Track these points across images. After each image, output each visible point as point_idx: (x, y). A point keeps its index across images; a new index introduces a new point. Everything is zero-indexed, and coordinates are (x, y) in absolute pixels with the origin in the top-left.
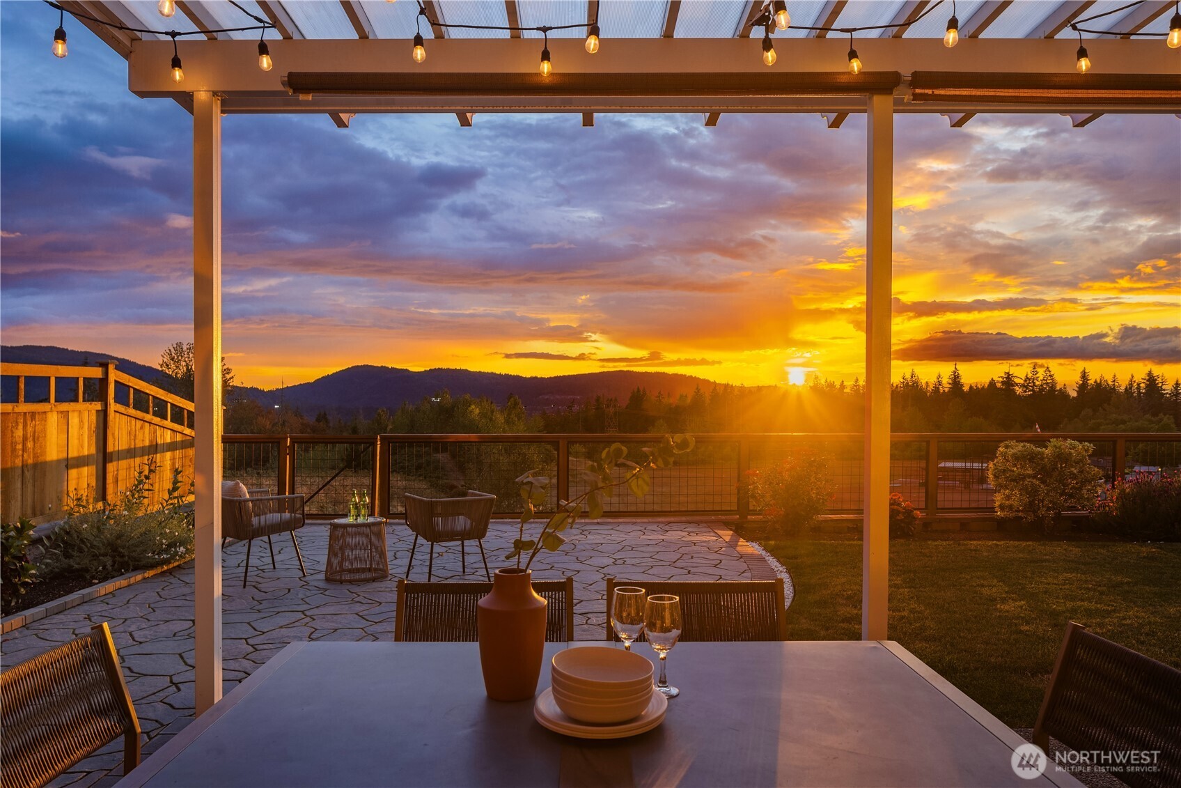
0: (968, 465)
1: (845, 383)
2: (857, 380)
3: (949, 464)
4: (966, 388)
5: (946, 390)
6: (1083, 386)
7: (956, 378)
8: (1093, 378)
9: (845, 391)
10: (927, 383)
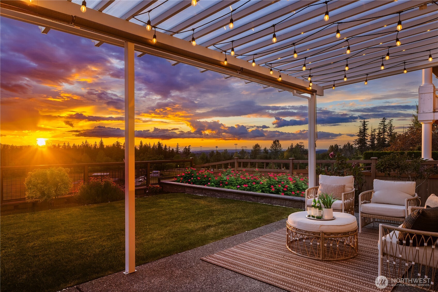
0: (102, 174)
1: (60, 145)
2: (65, 144)
3: (96, 174)
4: (105, 147)
5: (99, 147)
6: (141, 146)
7: (101, 143)
8: (144, 144)
9: (60, 148)
10: (91, 145)
